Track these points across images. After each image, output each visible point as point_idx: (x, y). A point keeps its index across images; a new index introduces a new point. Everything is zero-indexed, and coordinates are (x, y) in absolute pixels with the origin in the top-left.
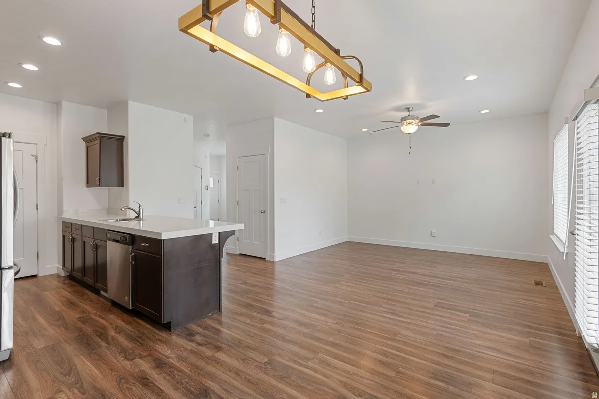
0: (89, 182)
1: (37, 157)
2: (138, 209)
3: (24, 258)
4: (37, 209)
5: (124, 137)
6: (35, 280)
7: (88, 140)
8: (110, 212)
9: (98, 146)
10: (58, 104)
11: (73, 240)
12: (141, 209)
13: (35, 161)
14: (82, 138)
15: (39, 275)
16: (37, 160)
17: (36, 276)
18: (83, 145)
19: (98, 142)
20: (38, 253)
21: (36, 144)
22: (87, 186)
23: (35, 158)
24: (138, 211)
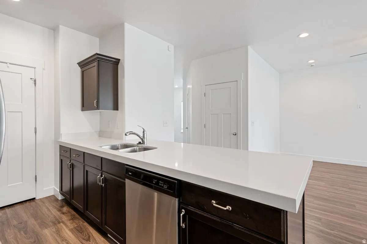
0: (84, 106)
1: (35, 81)
2: (142, 133)
3: (22, 182)
4: (36, 132)
5: (119, 60)
6: (33, 203)
7: (83, 65)
8: (102, 134)
9: (96, 68)
10: (55, 30)
11: (72, 166)
12: (145, 135)
13: (34, 84)
14: (77, 64)
15: (37, 198)
16: (35, 84)
17: (34, 199)
18: (78, 70)
19: (95, 64)
20: (36, 176)
21: (35, 68)
22: (82, 110)
23: (33, 82)
24: (141, 135)
